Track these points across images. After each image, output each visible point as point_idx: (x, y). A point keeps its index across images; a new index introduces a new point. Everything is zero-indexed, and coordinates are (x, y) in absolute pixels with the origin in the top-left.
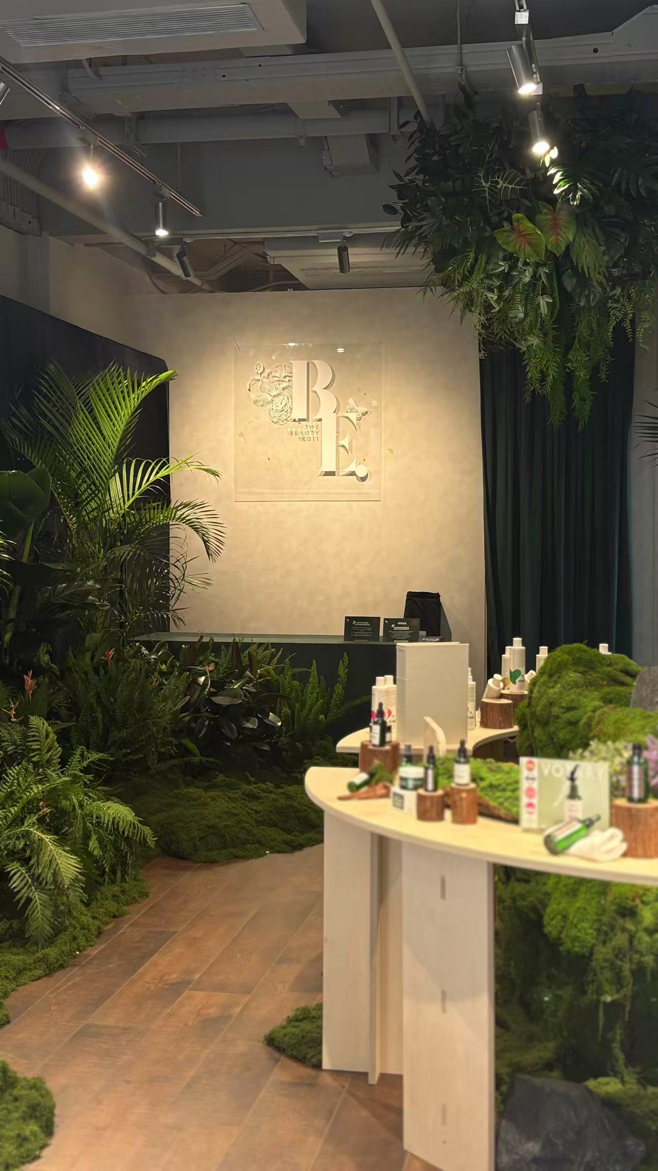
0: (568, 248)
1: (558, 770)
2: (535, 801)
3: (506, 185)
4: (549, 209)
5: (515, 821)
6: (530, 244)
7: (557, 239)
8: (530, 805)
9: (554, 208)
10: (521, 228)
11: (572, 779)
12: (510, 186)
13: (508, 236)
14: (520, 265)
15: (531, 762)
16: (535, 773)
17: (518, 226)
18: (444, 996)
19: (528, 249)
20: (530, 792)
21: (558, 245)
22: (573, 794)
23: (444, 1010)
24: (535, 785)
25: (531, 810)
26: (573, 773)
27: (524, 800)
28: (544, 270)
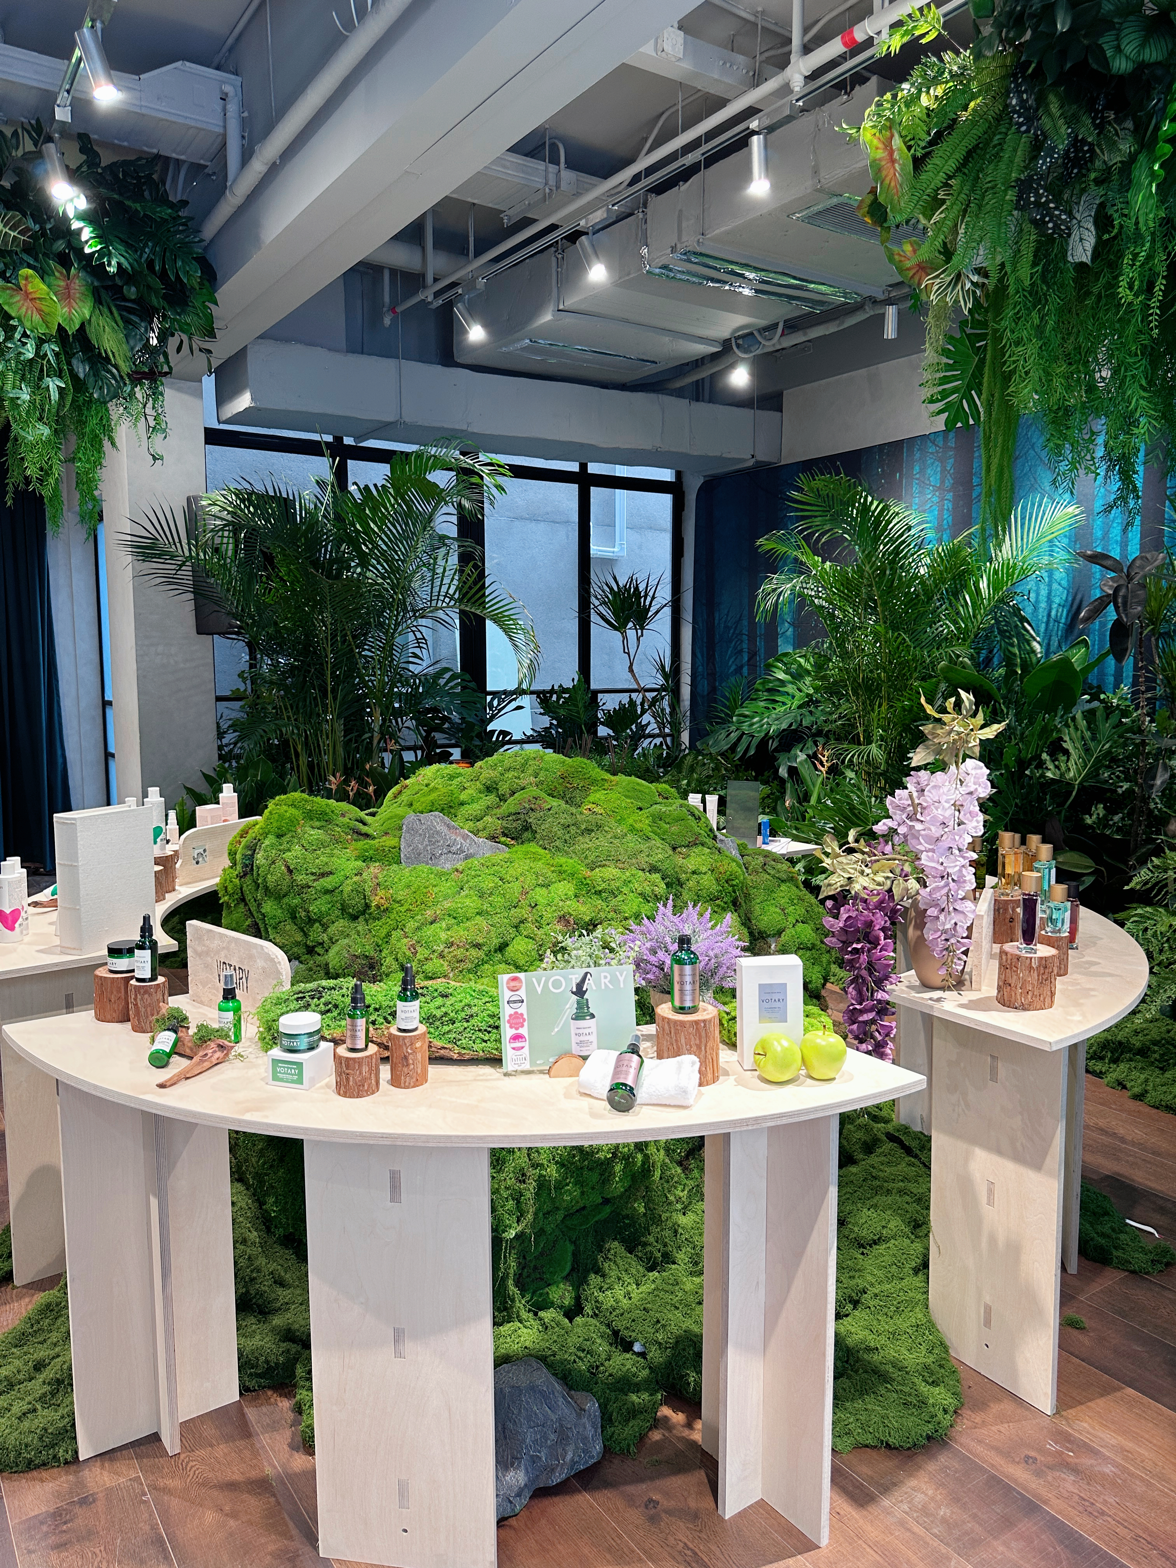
0: (83, 325)
1: (557, 984)
2: (523, 1031)
3: (7, 230)
4: (61, 273)
5: (496, 1061)
6: (39, 311)
7: (70, 312)
8: (517, 1038)
9: (68, 272)
10: (30, 289)
11: (580, 991)
12: (12, 234)
13: (12, 296)
14: (17, 336)
15: (515, 979)
16: (522, 993)
17: (26, 285)
18: (398, 1337)
19: (36, 318)
20: (516, 1020)
21: (71, 319)
22: (583, 1013)
23: (399, 1354)
24: (523, 1009)
25: (517, 1044)
26: (580, 985)
27: (507, 1032)
28: (53, 347)
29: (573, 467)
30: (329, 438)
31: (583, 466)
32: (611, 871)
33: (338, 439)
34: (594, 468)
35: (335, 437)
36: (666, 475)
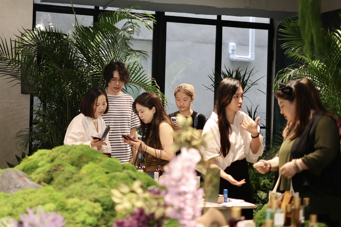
29: (215, 17)
30: (93, 7)
31: (219, 17)
32: (75, 200)
33: (97, 8)
34: (224, 18)
35: (95, 7)
36: (266, 21)
